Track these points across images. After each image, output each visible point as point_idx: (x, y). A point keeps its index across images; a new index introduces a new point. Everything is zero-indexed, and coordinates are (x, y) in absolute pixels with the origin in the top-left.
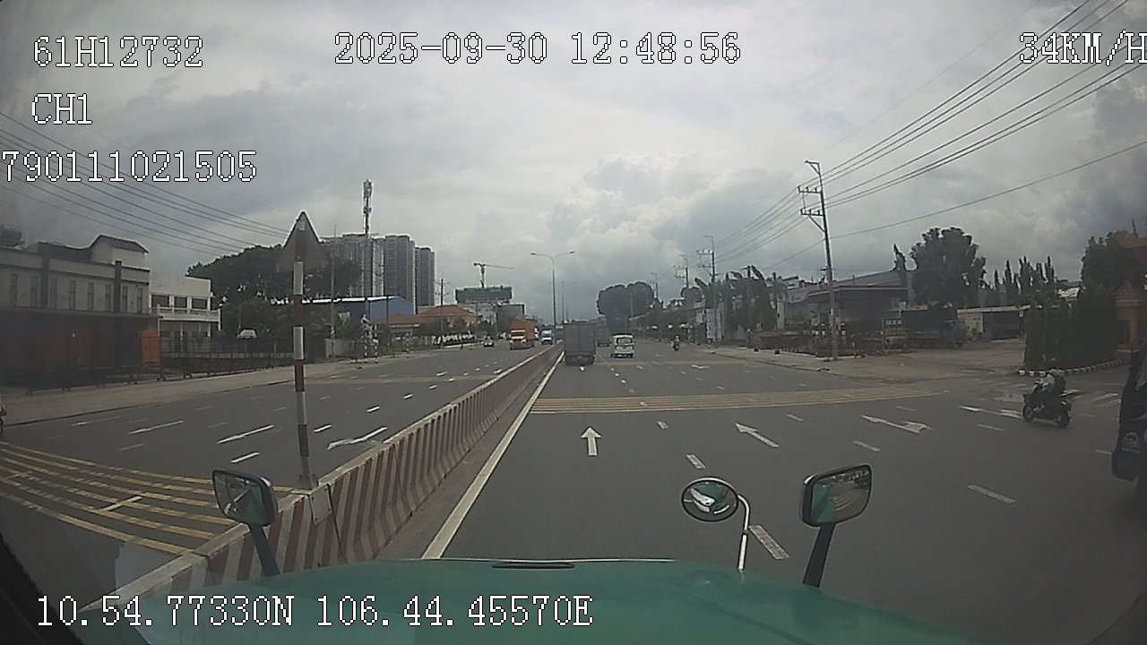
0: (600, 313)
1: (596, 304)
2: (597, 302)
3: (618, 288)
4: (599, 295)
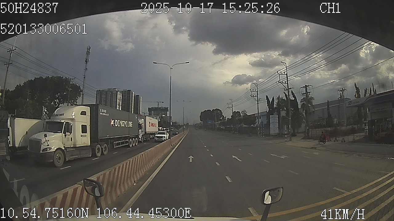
0: (201, 121)
1: (199, 118)
3: (209, 111)
4: (201, 113)
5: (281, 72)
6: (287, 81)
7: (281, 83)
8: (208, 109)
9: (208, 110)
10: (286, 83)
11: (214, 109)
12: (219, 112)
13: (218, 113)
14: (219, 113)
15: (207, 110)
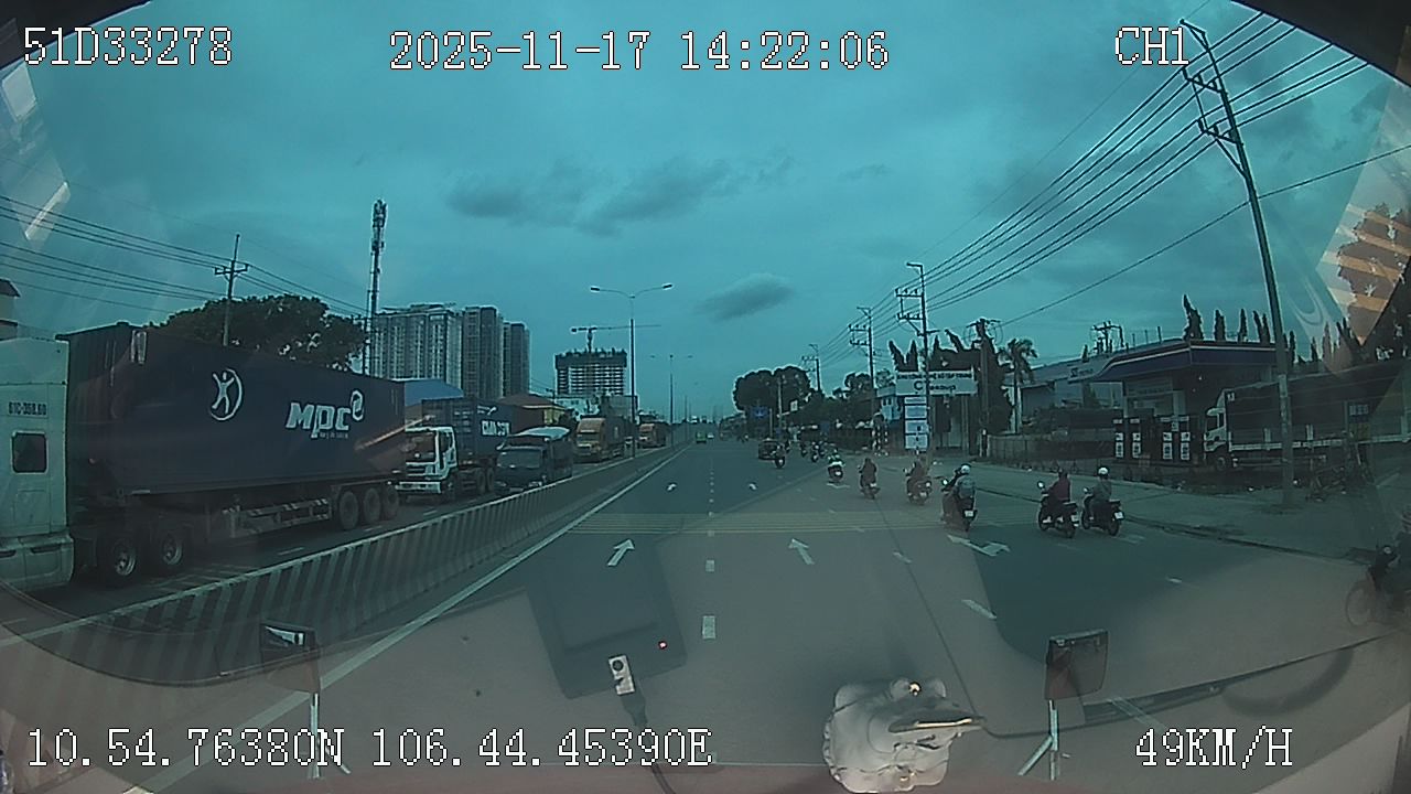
0: (739, 408)
1: (733, 395)
2: (734, 393)
3: (763, 375)
4: (737, 383)
5: (906, 291)
6: (924, 313)
7: (908, 319)
8: (762, 369)
9: (760, 372)
10: (918, 318)
11: (783, 368)
12: (797, 376)
13: (793, 381)
14: (796, 381)
15: (756, 371)
